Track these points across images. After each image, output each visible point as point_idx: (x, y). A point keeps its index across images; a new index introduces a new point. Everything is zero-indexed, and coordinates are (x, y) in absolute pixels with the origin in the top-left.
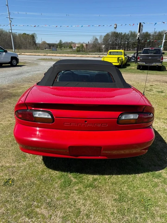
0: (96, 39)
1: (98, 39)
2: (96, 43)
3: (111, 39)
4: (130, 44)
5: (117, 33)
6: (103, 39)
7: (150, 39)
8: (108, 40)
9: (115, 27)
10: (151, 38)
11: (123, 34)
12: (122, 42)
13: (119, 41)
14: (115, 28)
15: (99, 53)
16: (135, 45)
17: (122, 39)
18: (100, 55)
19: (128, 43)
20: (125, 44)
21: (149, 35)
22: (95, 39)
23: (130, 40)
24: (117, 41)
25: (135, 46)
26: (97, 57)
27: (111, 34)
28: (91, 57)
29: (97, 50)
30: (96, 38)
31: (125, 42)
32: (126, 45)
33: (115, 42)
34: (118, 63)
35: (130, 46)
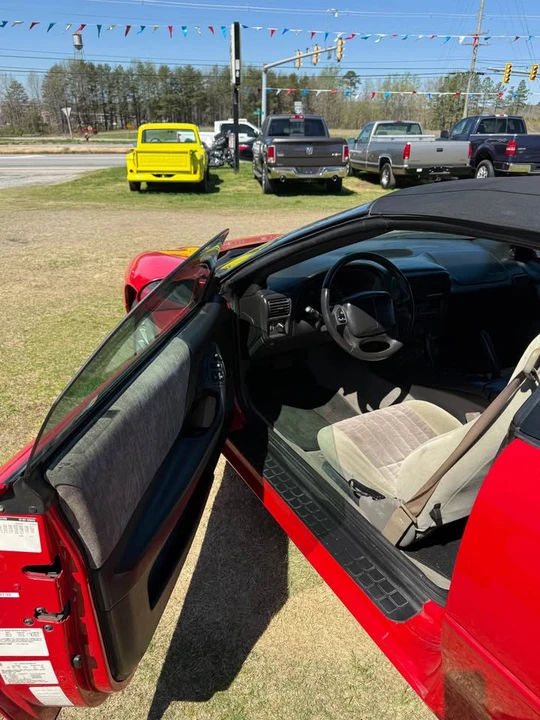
0: (16, 86)
1: (23, 85)
2: (17, 99)
3: (74, 85)
4: (144, 107)
5: (92, 67)
6: (41, 84)
7: (203, 89)
8: (63, 90)
9: (77, 43)
10: (205, 85)
11: (111, 71)
12: (115, 96)
13: (102, 95)
14: (79, 47)
15: (40, 136)
16: (160, 108)
17: (110, 86)
18: (67, 146)
19: (135, 103)
20: (127, 103)
21: (199, 76)
22: (9, 84)
23: (140, 92)
24: (96, 95)
25: (160, 112)
26: (60, 153)
27: (69, 70)
28: (32, 153)
29: (30, 125)
30: (15, 82)
31: (125, 98)
32: (130, 108)
33: (91, 97)
34: (195, 172)
35: (145, 111)
